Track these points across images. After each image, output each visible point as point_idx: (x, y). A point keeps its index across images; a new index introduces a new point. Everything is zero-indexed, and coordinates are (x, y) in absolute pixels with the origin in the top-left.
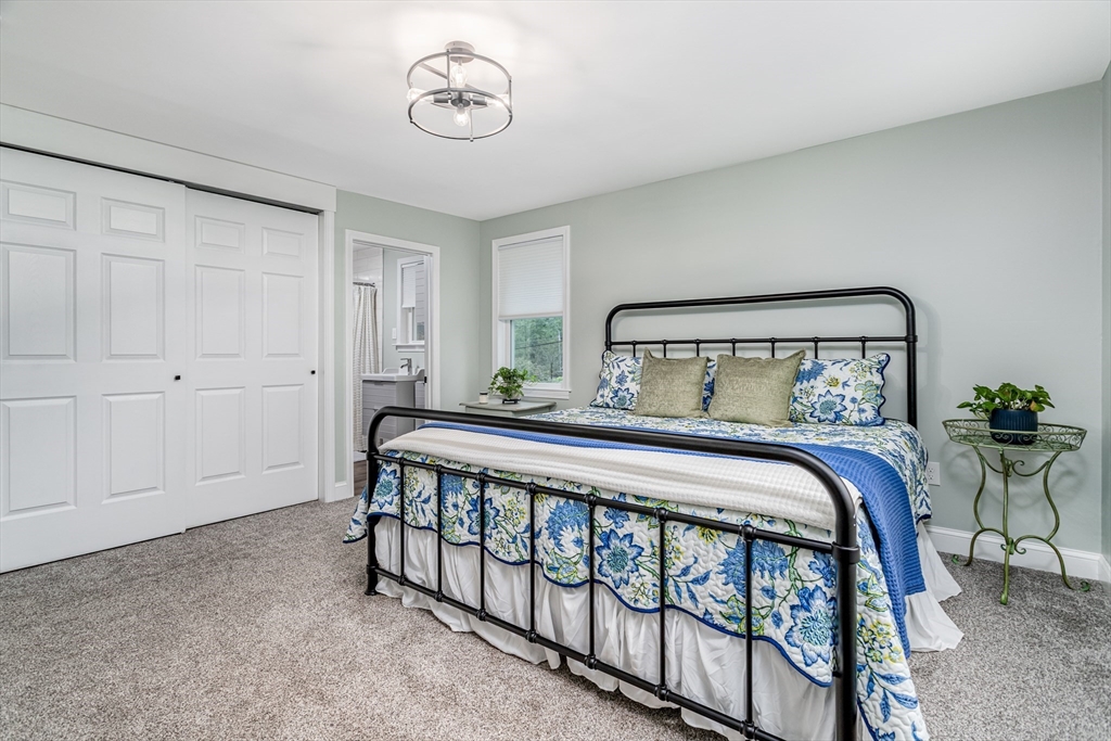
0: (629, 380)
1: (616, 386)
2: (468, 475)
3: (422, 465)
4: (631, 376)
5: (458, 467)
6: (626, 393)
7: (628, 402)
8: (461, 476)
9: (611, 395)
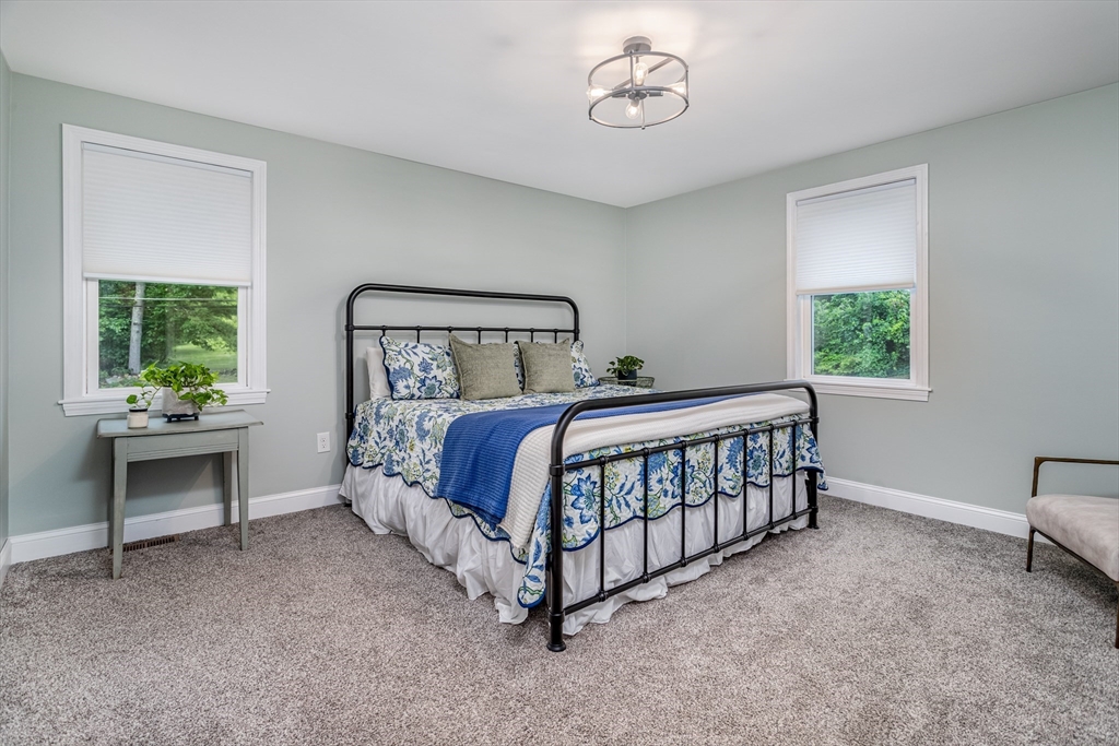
0: (434, 367)
1: (422, 375)
2: (667, 448)
3: (619, 457)
4: (435, 363)
5: (656, 444)
6: (434, 380)
7: (437, 390)
8: (661, 451)
9: (418, 385)
